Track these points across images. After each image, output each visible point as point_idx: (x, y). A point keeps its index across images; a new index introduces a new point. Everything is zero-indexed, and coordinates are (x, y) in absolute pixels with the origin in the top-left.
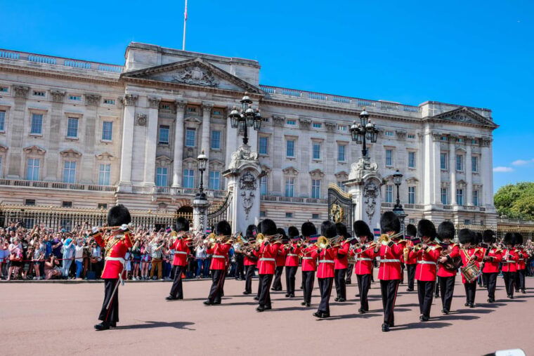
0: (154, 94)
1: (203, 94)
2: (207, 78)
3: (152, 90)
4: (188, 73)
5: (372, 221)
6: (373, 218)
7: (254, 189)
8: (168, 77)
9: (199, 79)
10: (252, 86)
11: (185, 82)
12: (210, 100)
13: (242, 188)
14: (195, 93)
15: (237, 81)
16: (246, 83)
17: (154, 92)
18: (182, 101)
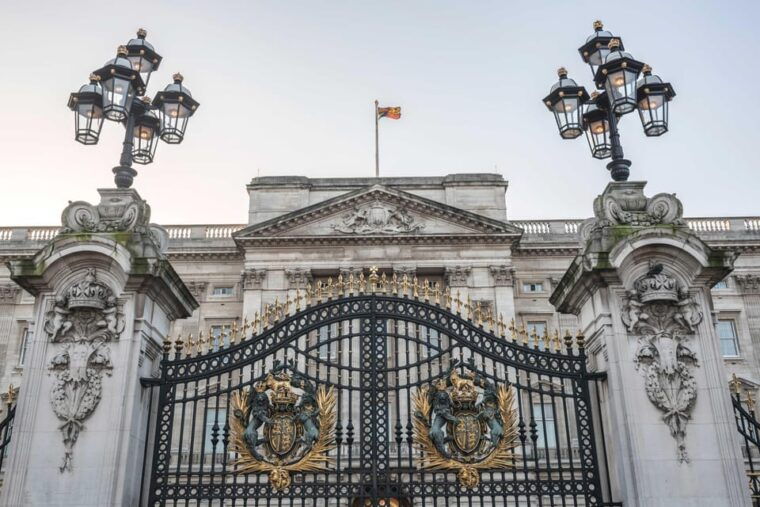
0: (296, 263)
1: (393, 250)
2: (399, 220)
3: (292, 256)
4: (360, 214)
5: (688, 441)
6: (689, 428)
7: (112, 337)
8: (323, 228)
9: (381, 223)
10: (490, 220)
11: (354, 233)
12: (408, 259)
13: (58, 338)
14: (376, 252)
15: (460, 215)
16: (478, 216)
17: (296, 260)
18: (351, 268)
